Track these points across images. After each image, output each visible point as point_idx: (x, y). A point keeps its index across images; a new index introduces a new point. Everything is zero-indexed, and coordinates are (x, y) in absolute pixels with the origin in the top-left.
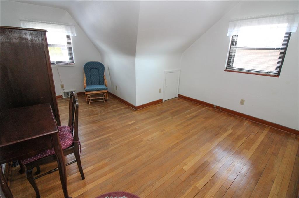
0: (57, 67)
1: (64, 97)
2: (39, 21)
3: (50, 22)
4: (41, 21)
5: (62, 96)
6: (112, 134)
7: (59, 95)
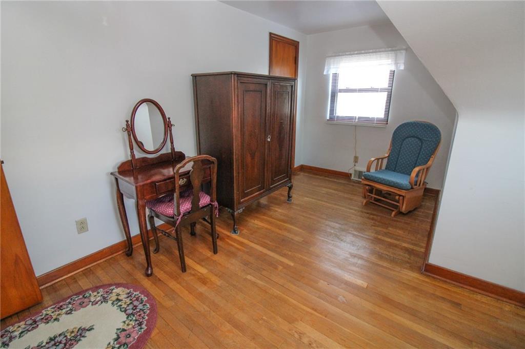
0: (356, 126)
1: (353, 178)
2: (347, 53)
3: (363, 52)
4: (349, 53)
5: (351, 174)
6: (292, 264)
7: (347, 172)
